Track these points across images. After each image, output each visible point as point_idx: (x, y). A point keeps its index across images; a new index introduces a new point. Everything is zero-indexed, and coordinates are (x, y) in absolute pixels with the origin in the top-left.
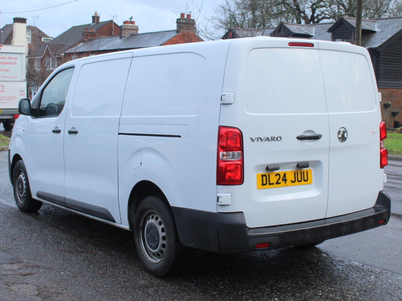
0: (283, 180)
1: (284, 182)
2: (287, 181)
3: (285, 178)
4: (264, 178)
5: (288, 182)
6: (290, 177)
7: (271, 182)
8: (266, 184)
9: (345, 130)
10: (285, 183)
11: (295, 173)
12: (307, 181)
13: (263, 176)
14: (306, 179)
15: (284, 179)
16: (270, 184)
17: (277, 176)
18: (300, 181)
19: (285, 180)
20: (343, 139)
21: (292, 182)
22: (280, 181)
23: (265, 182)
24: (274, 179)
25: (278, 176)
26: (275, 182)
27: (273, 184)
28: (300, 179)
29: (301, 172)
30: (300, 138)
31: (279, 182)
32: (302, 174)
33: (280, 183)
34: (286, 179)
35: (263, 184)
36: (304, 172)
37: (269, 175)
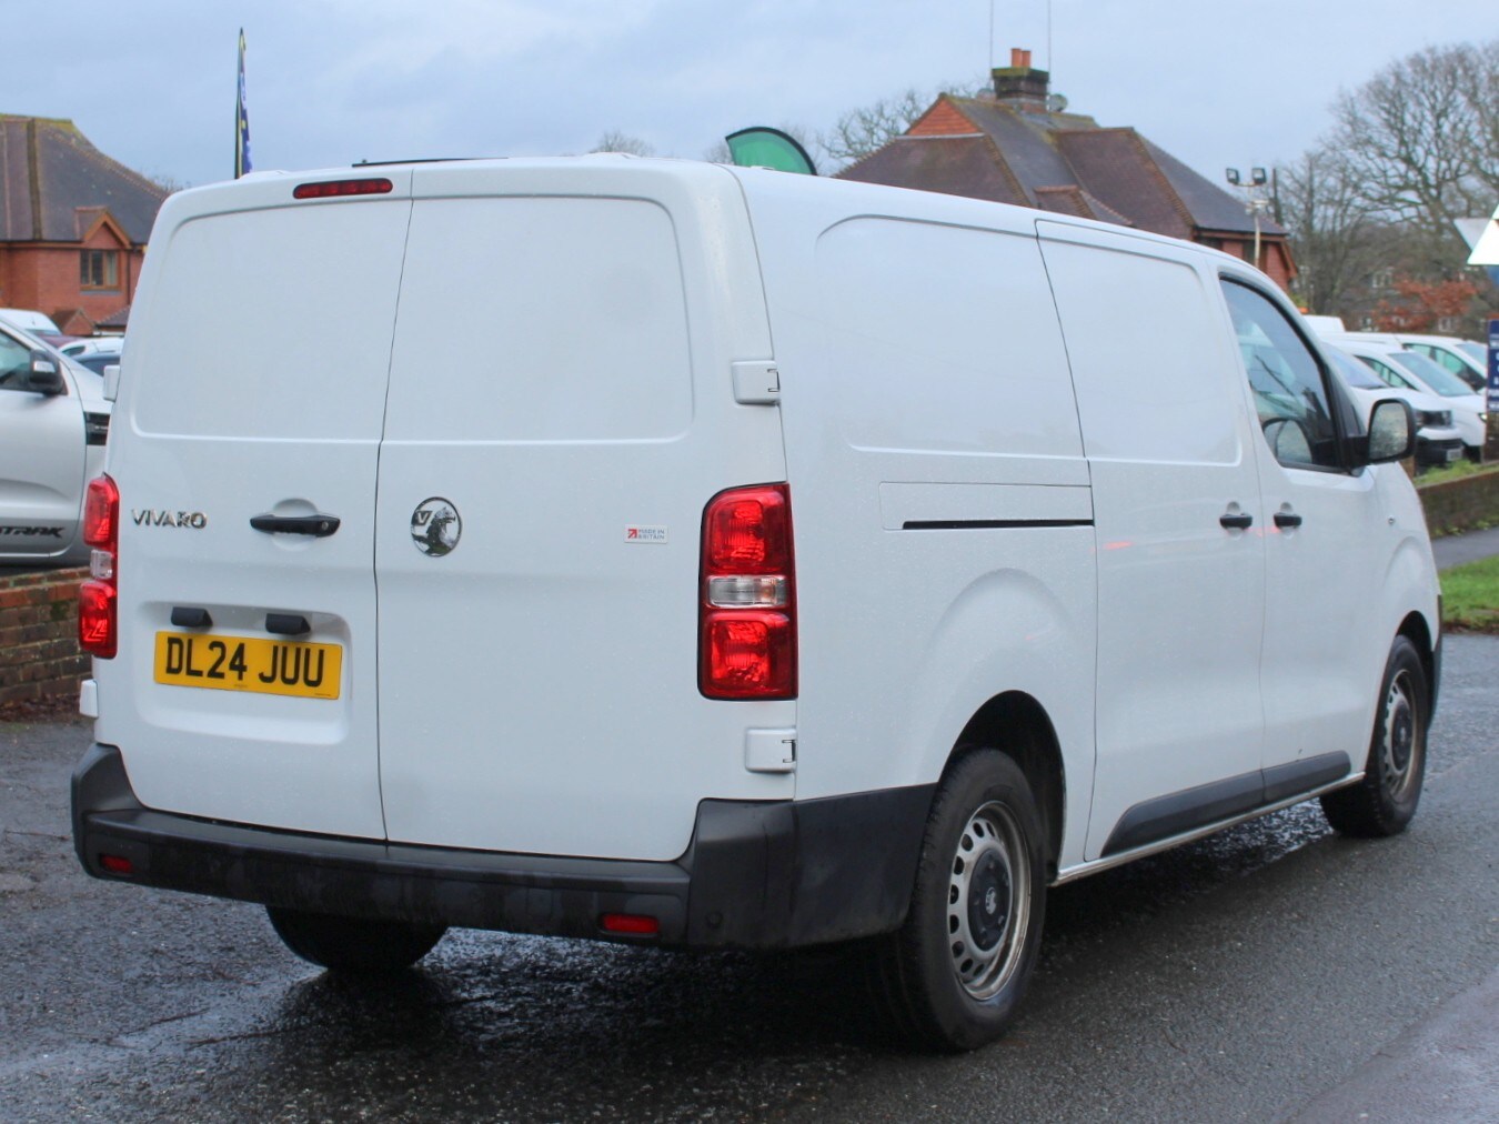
0: (232, 667)
1: (235, 673)
2: (244, 673)
3: (242, 661)
4: (176, 647)
5: (251, 675)
6: (258, 661)
7: (194, 667)
8: (177, 671)
9: (449, 509)
10: (240, 677)
11: (276, 649)
12: (316, 684)
13: (172, 641)
14: (313, 676)
15: (237, 663)
16: (191, 672)
17: (216, 649)
18: (293, 682)
19: (239, 667)
20: (435, 543)
21: (263, 678)
22: (224, 667)
23: (175, 664)
24: (203, 658)
25: (217, 652)
26: (206, 669)
27: (199, 673)
28: (290, 674)
29: (298, 651)
30: (266, 525)
31: (219, 670)
32: (303, 657)
33: (221, 676)
34: (245, 664)
35: (170, 670)
36: (308, 652)
37: (190, 642)
